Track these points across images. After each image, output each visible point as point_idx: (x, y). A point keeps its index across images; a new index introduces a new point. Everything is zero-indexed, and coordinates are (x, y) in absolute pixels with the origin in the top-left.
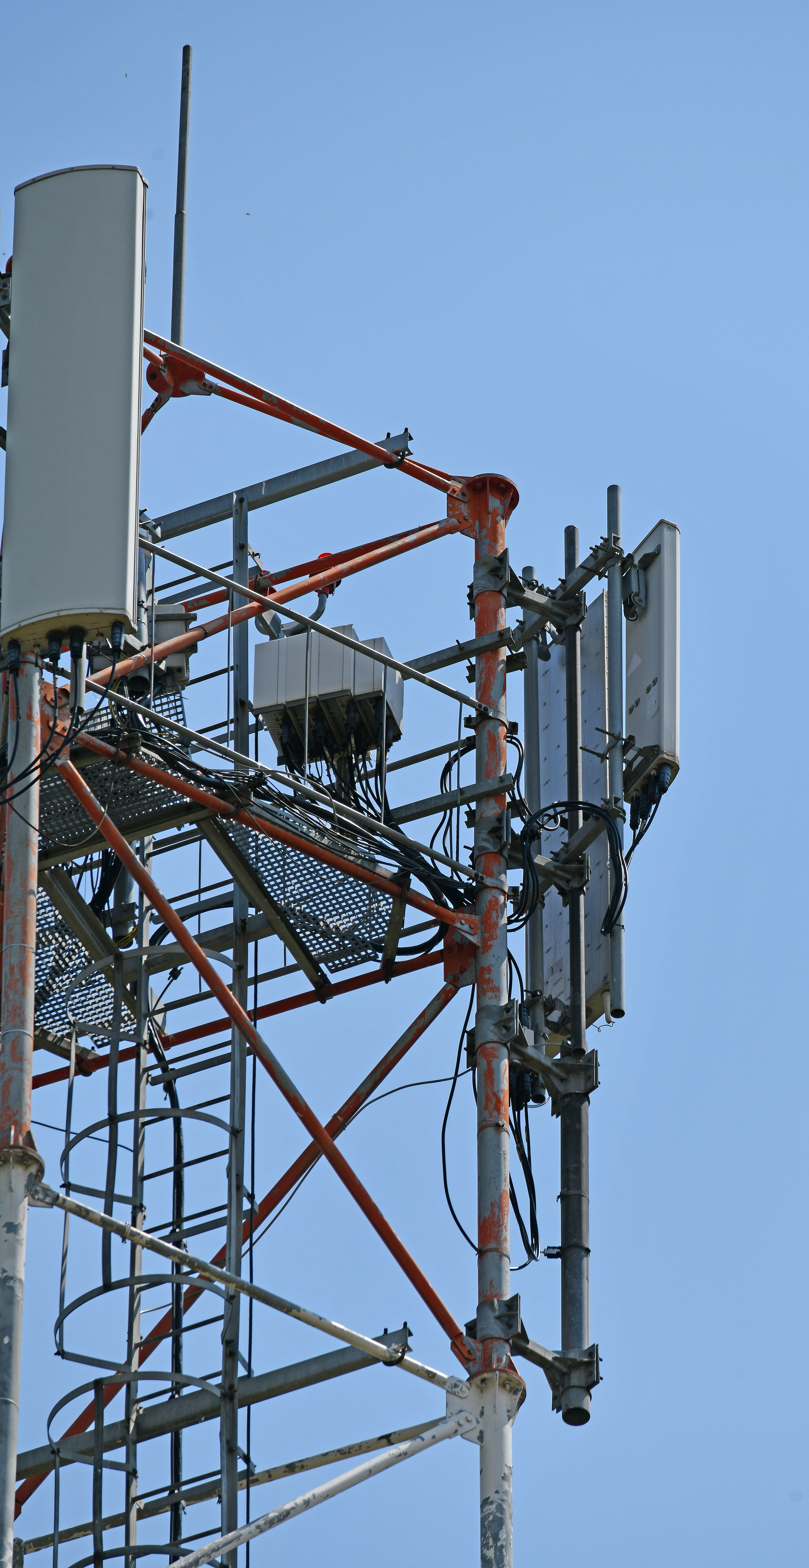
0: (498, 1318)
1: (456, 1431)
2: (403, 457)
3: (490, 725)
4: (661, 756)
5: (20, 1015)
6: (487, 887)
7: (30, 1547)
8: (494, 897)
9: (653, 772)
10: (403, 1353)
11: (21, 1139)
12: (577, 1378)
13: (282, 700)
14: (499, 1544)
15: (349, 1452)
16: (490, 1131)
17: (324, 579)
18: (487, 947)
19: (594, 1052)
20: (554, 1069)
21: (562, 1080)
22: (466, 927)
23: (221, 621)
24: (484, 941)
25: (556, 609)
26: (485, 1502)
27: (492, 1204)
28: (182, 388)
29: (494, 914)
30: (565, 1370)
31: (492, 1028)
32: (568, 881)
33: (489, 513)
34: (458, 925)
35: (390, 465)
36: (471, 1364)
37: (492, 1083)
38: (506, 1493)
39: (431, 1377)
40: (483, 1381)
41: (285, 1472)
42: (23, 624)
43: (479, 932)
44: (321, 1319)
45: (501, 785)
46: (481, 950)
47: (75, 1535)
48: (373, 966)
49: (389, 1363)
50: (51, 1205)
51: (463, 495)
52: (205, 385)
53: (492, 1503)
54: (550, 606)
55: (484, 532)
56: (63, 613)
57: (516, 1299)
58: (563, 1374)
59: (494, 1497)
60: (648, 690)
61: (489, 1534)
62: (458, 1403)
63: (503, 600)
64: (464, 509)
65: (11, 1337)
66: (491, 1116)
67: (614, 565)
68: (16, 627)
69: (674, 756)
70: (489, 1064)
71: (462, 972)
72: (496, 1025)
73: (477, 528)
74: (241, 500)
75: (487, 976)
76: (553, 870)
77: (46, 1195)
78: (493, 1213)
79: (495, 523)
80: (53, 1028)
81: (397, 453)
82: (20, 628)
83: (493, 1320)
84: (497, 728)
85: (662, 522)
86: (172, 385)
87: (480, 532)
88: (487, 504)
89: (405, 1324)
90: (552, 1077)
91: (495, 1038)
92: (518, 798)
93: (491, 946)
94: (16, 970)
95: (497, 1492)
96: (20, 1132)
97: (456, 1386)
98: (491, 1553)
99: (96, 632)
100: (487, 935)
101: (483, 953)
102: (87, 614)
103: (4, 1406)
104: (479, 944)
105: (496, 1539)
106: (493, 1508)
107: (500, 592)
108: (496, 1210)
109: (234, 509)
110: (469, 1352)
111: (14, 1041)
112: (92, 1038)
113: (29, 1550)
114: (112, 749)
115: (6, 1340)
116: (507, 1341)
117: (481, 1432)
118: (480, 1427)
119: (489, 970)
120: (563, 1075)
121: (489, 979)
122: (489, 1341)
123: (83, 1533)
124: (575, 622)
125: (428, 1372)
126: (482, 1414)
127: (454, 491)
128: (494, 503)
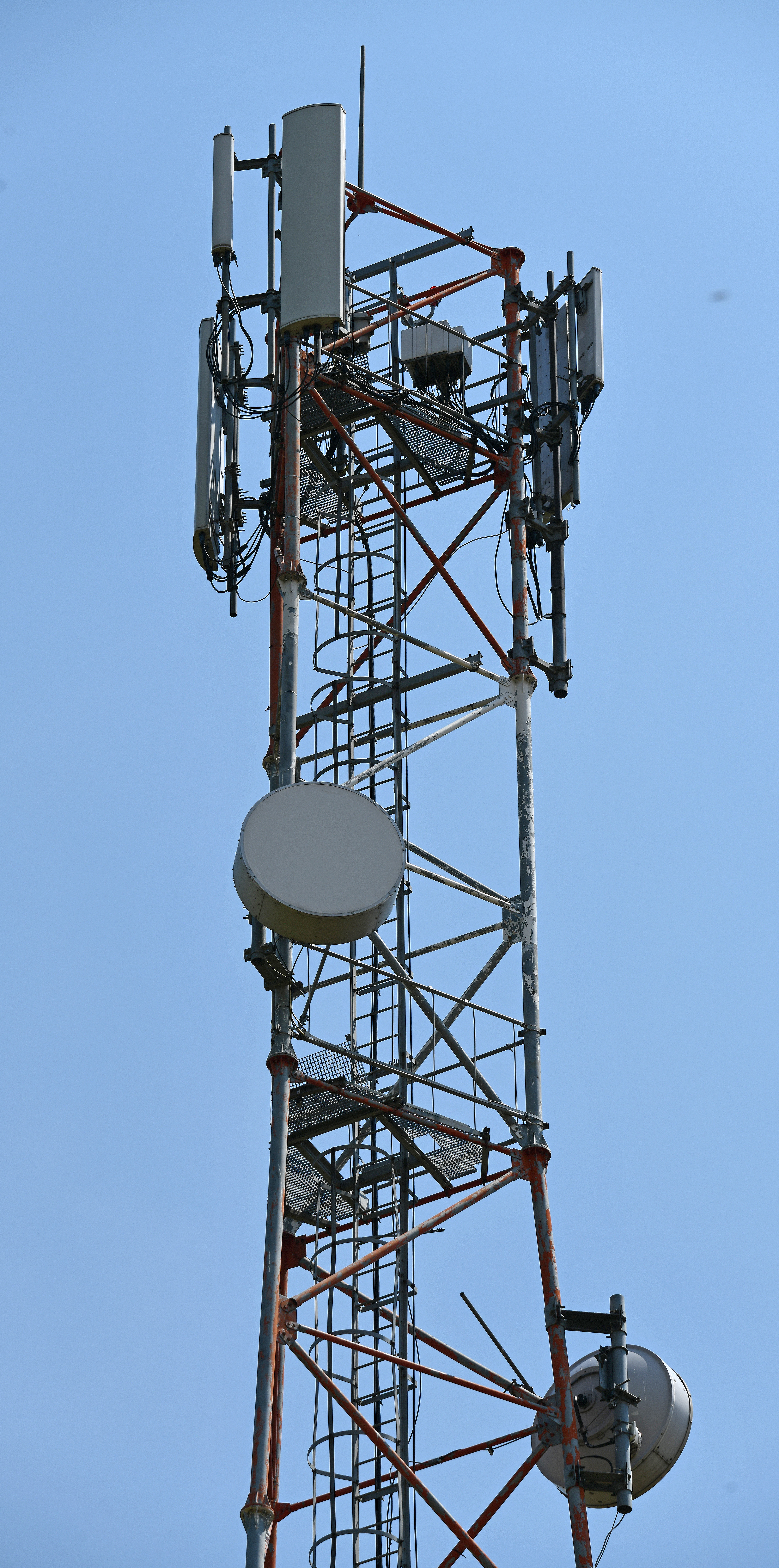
0: (523, 648)
1: (504, 702)
2: (470, 240)
3: (513, 367)
4: (595, 380)
5: (293, 509)
6: (514, 443)
7: (304, 761)
8: (517, 448)
9: (592, 387)
10: (478, 666)
11: (295, 568)
12: (561, 676)
13: (415, 357)
14: (526, 755)
15: (454, 713)
16: (518, 559)
17: (434, 298)
18: (514, 472)
19: (566, 521)
20: (547, 529)
21: (551, 535)
22: (504, 463)
23: (385, 320)
24: (513, 469)
25: (544, 311)
26: (519, 735)
27: (519, 594)
28: (363, 209)
29: (517, 456)
30: (555, 672)
31: (518, 510)
32: (552, 440)
33: (511, 266)
34: (500, 462)
35: (463, 244)
36: (511, 670)
37: (518, 537)
38: (528, 731)
39: (491, 676)
40: (516, 678)
41: (423, 723)
42: (291, 323)
43: (510, 465)
44: (439, 650)
45: (519, 395)
46: (512, 474)
47: (325, 755)
48: (460, 482)
49: (471, 671)
50: (310, 599)
51: (499, 257)
52: (375, 207)
53: (522, 736)
54: (541, 309)
55: (509, 275)
56: (310, 318)
57: (531, 638)
58: (554, 674)
59: (523, 733)
60: (588, 348)
61: (521, 751)
62: (505, 689)
63: (519, 307)
64: (499, 264)
65: (293, 662)
66: (518, 552)
67: (571, 289)
68: (288, 324)
69: (601, 379)
70: (516, 528)
71: (503, 484)
72: (519, 509)
73: (505, 273)
74: (393, 262)
75: (514, 486)
76: (544, 434)
77: (308, 594)
78: (520, 598)
79: (514, 270)
80: (309, 515)
81: (467, 238)
82: (290, 325)
83: (521, 649)
84: (517, 368)
85: (593, 268)
86: (359, 208)
87: (507, 275)
88: (510, 261)
89: (479, 652)
90: (546, 533)
91: (519, 515)
92: (527, 401)
93: (516, 471)
94: (291, 487)
95: (524, 730)
96: (295, 565)
97: (504, 681)
98: (522, 760)
99: (326, 326)
100: (514, 466)
101: (513, 475)
102: (321, 318)
103: (290, 695)
104: (510, 471)
105: (524, 752)
106: (522, 738)
107: (517, 303)
108: (521, 597)
109: (390, 267)
110: (510, 664)
111: (291, 521)
112: (328, 520)
113: (303, 762)
114: (335, 382)
115: (290, 663)
116: (527, 659)
117: (516, 702)
118: (515, 700)
119: (515, 483)
120: (552, 533)
121: (516, 487)
122: (519, 659)
123: (328, 754)
124: (553, 317)
125: (490, 674)
126: (516, 693)
127: (494, 256)
128: (513, 261)
